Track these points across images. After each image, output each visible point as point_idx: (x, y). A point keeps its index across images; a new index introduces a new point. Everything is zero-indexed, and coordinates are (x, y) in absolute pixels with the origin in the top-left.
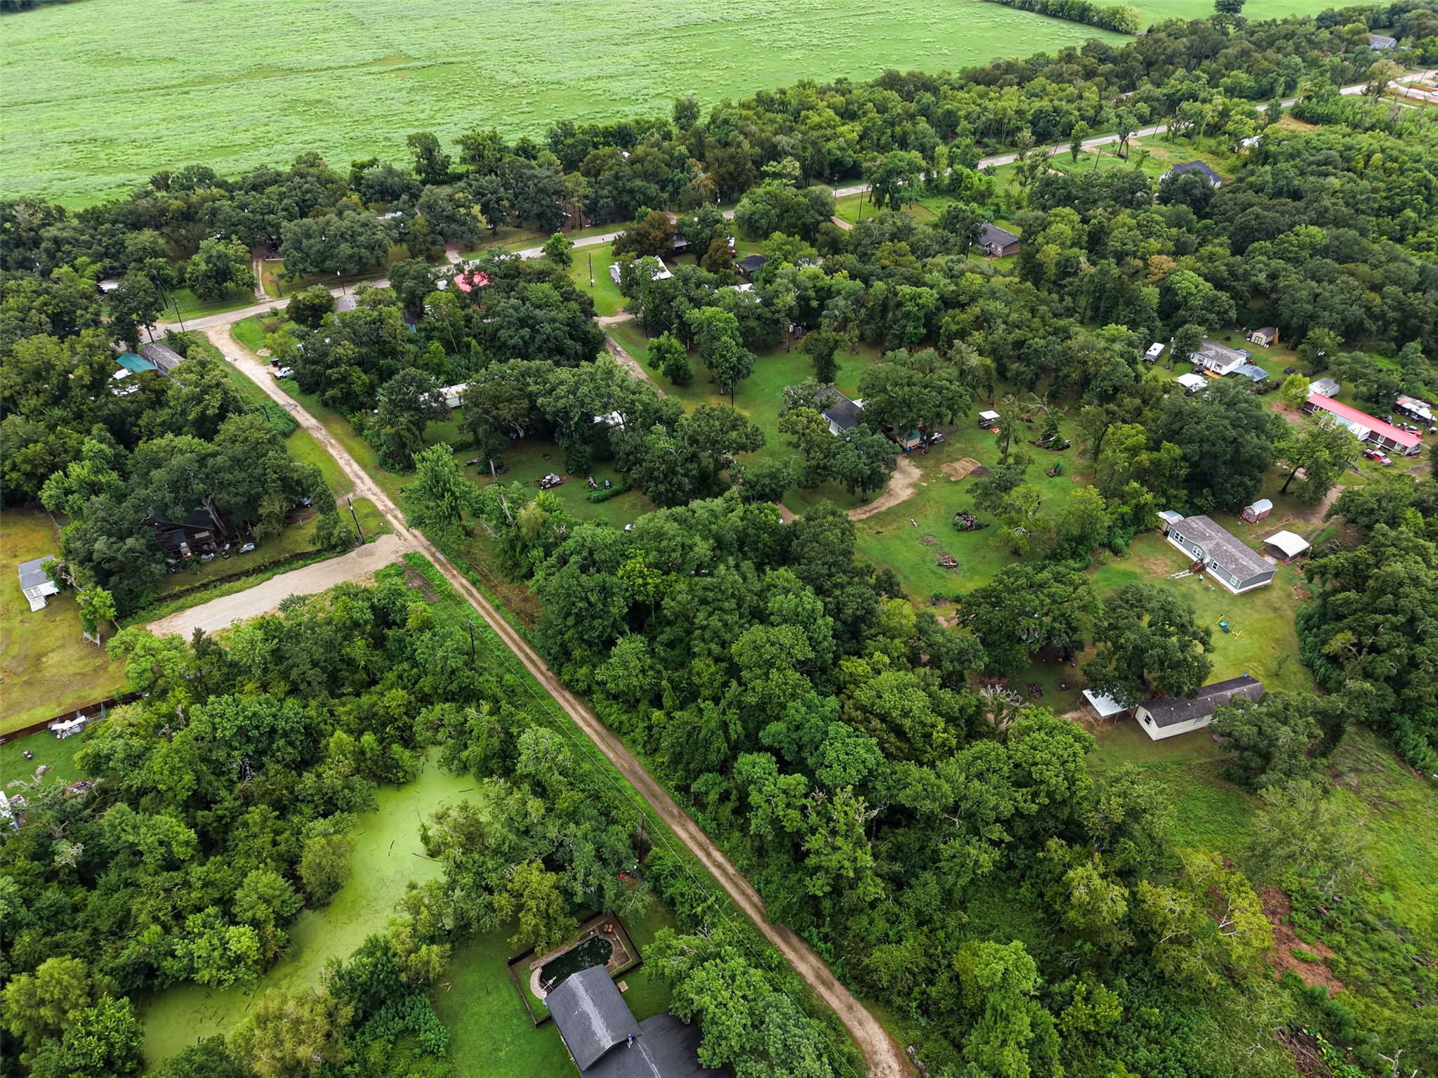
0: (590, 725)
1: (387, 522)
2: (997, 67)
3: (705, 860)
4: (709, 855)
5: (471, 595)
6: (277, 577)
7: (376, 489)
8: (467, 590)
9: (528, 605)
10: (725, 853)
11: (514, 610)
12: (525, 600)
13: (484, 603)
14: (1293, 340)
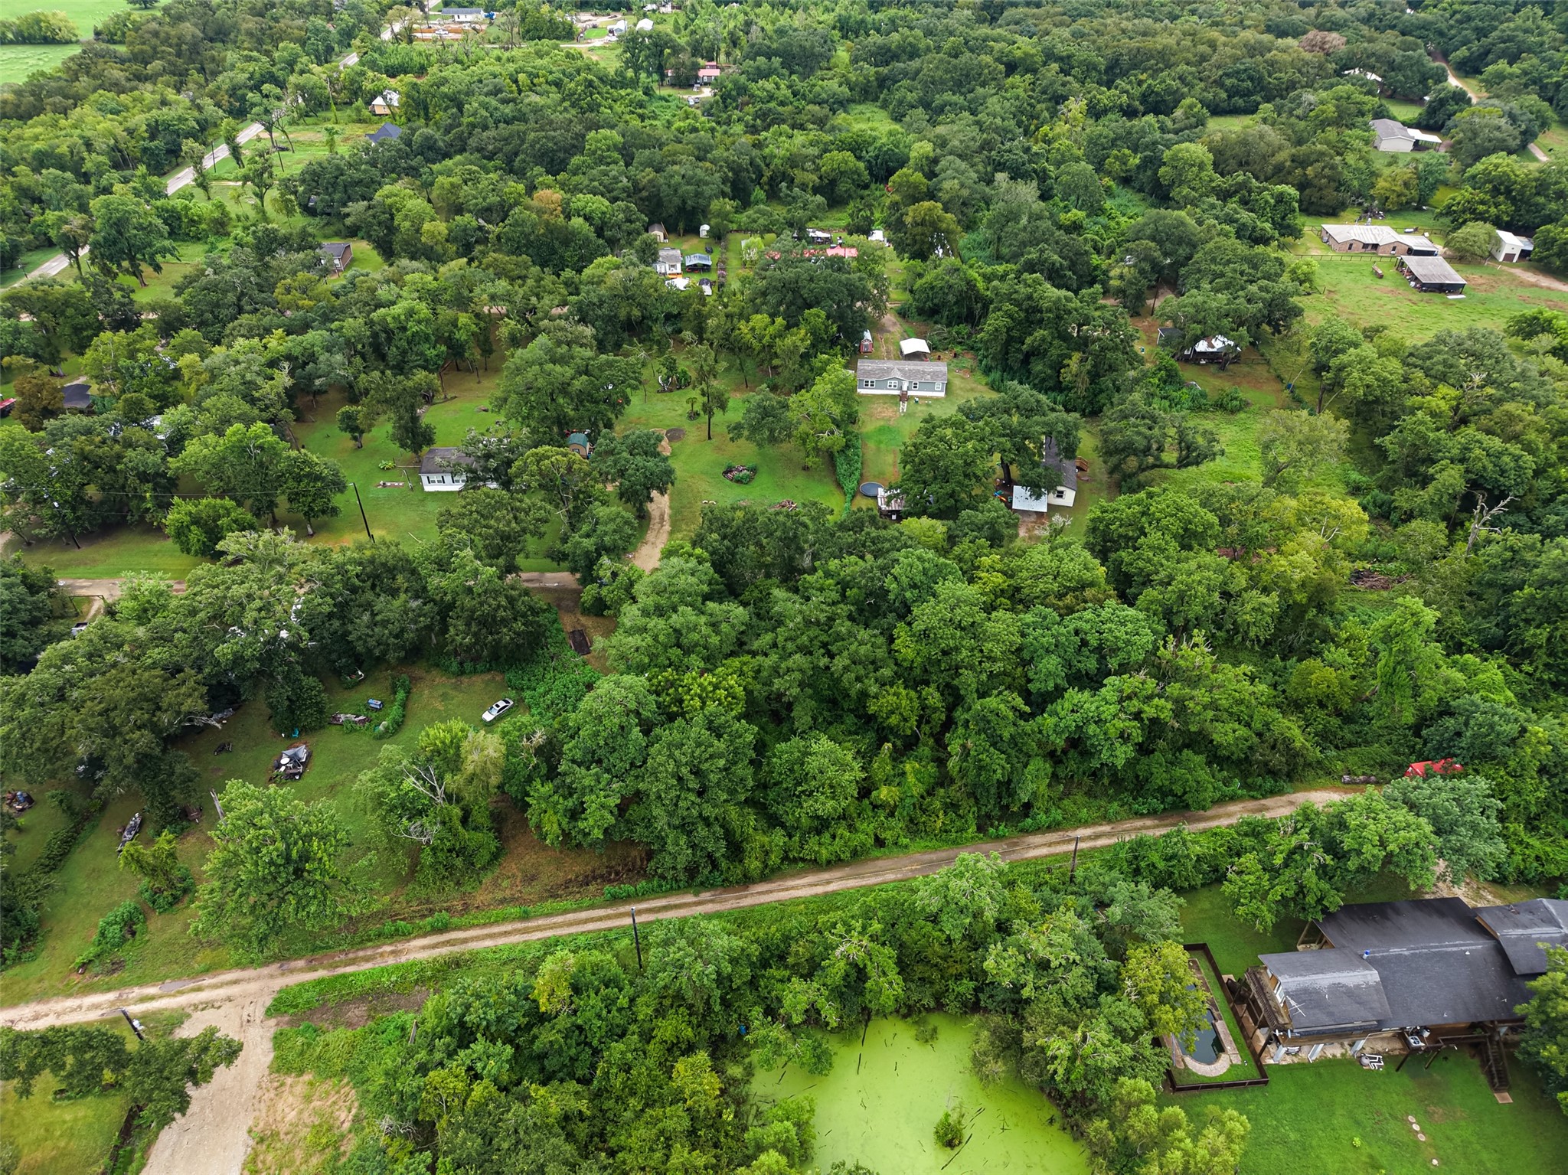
5: (465, 941)
8: (448, 943)
9: (544, 879)
10: (1086, 824)
11: (542, 899)
12: (530, 879)
13: (496, 929)
14: (681, 226)
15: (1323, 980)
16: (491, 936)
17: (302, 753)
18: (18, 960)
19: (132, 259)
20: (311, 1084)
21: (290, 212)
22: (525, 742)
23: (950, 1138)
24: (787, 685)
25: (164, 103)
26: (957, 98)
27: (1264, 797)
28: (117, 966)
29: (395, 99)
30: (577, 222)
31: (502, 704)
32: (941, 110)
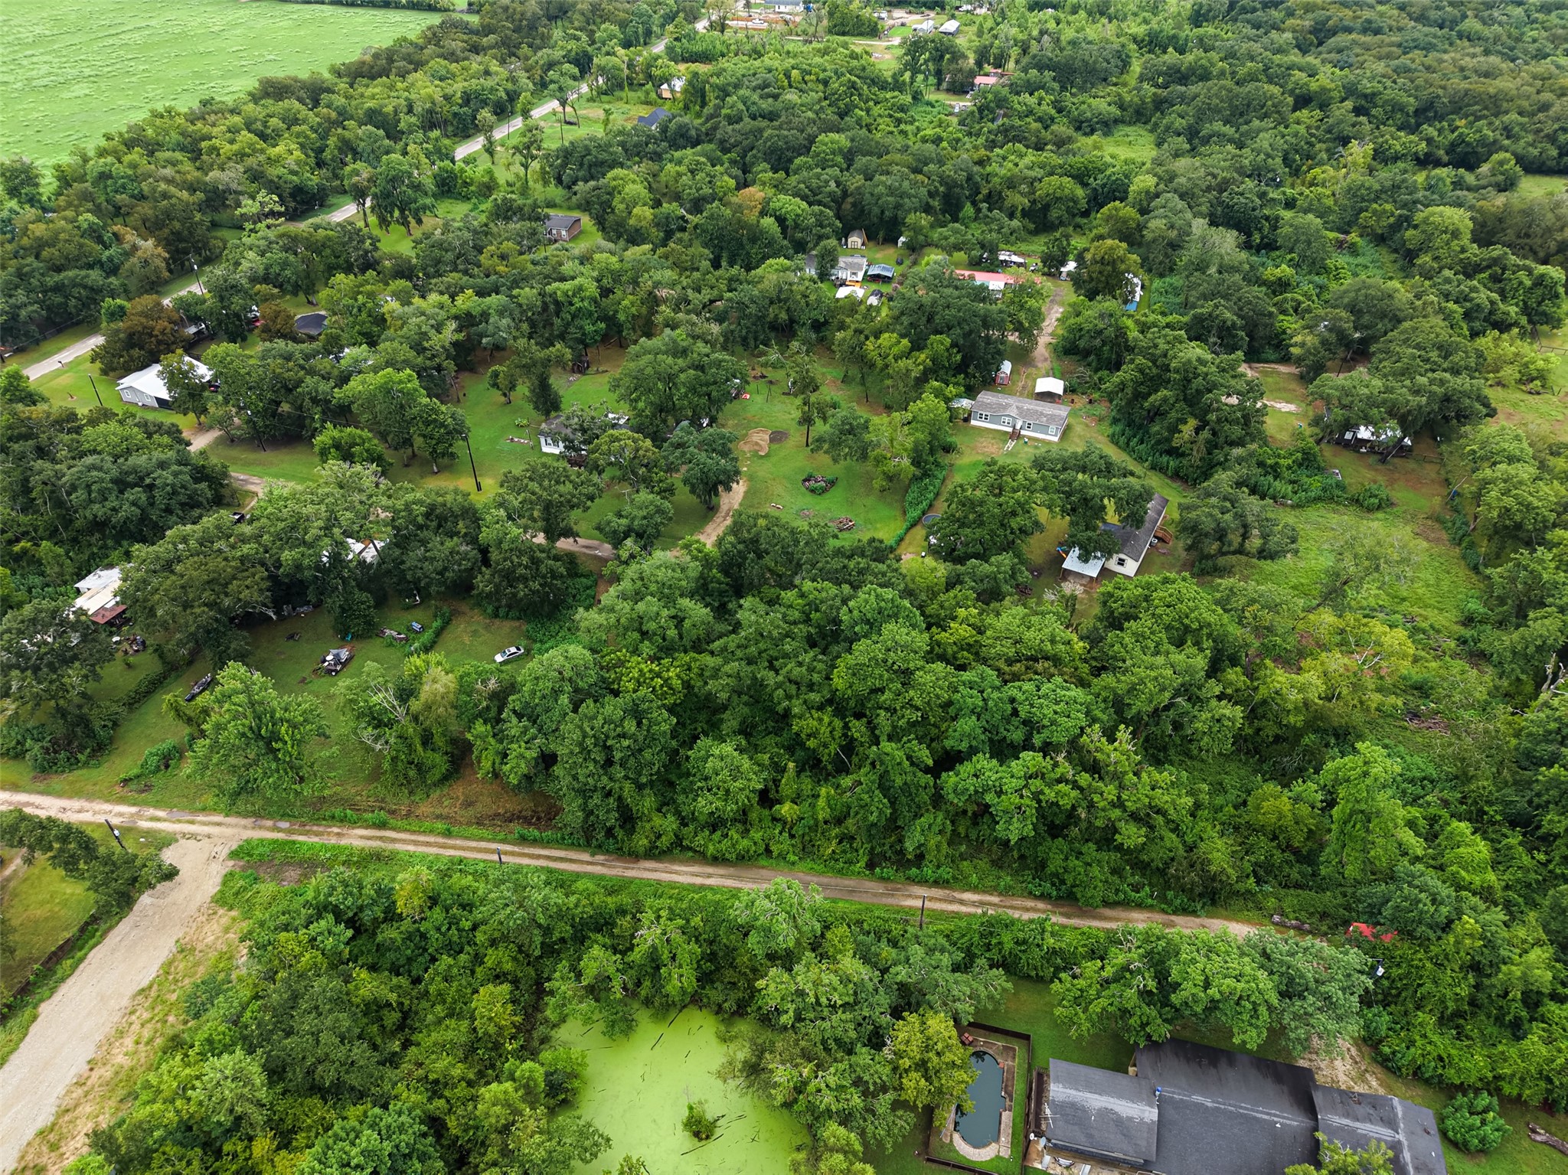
0: (710, 876)
1: (148, 833)
2: (376, 56)
3: (964, 909)
4: (962, 902)
5: (394, 840)
6: (44, 1008)
7: (76, 804)
8: (381, 838)
9: (479, 807)
10: (974, 889)
11: (469, 824)
12: (468, 804)
13: (422, 838)
14: (881, 235)
15: (1096, 1101)
16: (416, 843)
17: (344, 654)
18: (86, 764)
19: (402, 211)
20: (234, 919)
21: (546, 183)
22: (479, 686)
23: (700, 1129)
24: (719, 688)
25: (487, 73)
26: (1229, 130)
27: (1175, 913)
28: (148, 788)
29: (679, 85)
30: (768, 222)
31: (513, 650)
32: (1206, 141)
